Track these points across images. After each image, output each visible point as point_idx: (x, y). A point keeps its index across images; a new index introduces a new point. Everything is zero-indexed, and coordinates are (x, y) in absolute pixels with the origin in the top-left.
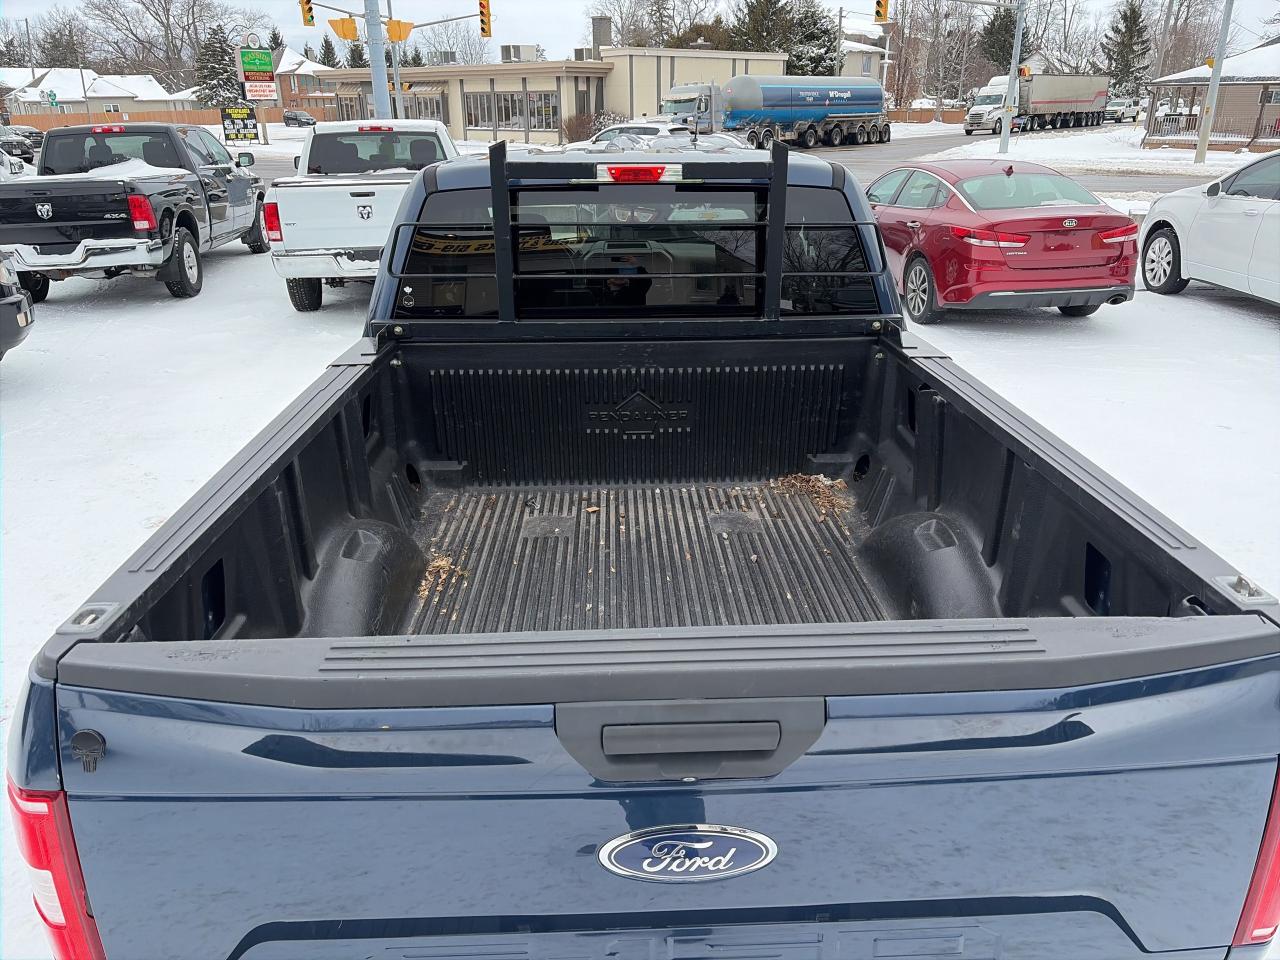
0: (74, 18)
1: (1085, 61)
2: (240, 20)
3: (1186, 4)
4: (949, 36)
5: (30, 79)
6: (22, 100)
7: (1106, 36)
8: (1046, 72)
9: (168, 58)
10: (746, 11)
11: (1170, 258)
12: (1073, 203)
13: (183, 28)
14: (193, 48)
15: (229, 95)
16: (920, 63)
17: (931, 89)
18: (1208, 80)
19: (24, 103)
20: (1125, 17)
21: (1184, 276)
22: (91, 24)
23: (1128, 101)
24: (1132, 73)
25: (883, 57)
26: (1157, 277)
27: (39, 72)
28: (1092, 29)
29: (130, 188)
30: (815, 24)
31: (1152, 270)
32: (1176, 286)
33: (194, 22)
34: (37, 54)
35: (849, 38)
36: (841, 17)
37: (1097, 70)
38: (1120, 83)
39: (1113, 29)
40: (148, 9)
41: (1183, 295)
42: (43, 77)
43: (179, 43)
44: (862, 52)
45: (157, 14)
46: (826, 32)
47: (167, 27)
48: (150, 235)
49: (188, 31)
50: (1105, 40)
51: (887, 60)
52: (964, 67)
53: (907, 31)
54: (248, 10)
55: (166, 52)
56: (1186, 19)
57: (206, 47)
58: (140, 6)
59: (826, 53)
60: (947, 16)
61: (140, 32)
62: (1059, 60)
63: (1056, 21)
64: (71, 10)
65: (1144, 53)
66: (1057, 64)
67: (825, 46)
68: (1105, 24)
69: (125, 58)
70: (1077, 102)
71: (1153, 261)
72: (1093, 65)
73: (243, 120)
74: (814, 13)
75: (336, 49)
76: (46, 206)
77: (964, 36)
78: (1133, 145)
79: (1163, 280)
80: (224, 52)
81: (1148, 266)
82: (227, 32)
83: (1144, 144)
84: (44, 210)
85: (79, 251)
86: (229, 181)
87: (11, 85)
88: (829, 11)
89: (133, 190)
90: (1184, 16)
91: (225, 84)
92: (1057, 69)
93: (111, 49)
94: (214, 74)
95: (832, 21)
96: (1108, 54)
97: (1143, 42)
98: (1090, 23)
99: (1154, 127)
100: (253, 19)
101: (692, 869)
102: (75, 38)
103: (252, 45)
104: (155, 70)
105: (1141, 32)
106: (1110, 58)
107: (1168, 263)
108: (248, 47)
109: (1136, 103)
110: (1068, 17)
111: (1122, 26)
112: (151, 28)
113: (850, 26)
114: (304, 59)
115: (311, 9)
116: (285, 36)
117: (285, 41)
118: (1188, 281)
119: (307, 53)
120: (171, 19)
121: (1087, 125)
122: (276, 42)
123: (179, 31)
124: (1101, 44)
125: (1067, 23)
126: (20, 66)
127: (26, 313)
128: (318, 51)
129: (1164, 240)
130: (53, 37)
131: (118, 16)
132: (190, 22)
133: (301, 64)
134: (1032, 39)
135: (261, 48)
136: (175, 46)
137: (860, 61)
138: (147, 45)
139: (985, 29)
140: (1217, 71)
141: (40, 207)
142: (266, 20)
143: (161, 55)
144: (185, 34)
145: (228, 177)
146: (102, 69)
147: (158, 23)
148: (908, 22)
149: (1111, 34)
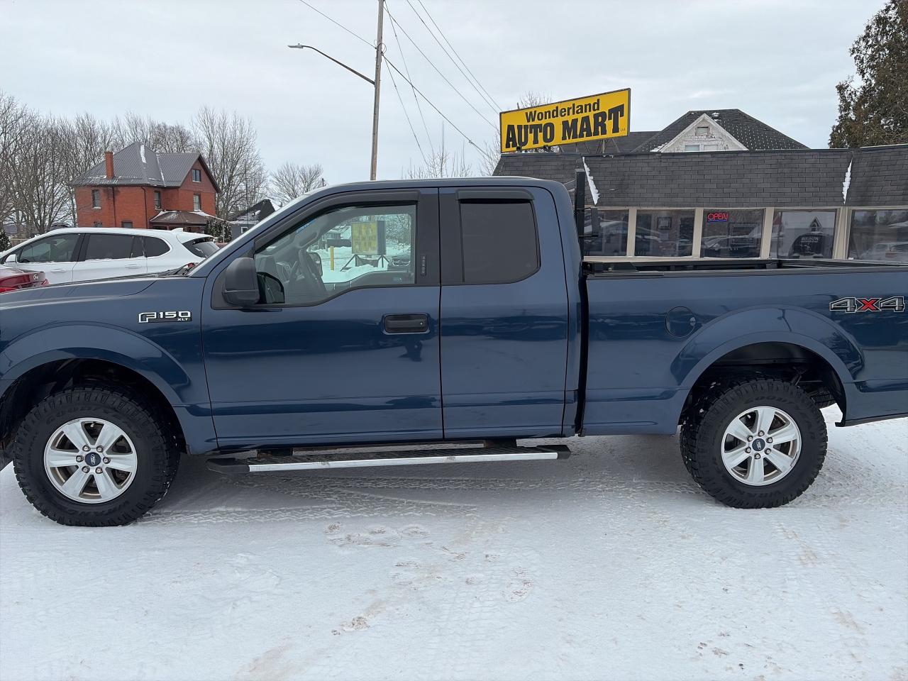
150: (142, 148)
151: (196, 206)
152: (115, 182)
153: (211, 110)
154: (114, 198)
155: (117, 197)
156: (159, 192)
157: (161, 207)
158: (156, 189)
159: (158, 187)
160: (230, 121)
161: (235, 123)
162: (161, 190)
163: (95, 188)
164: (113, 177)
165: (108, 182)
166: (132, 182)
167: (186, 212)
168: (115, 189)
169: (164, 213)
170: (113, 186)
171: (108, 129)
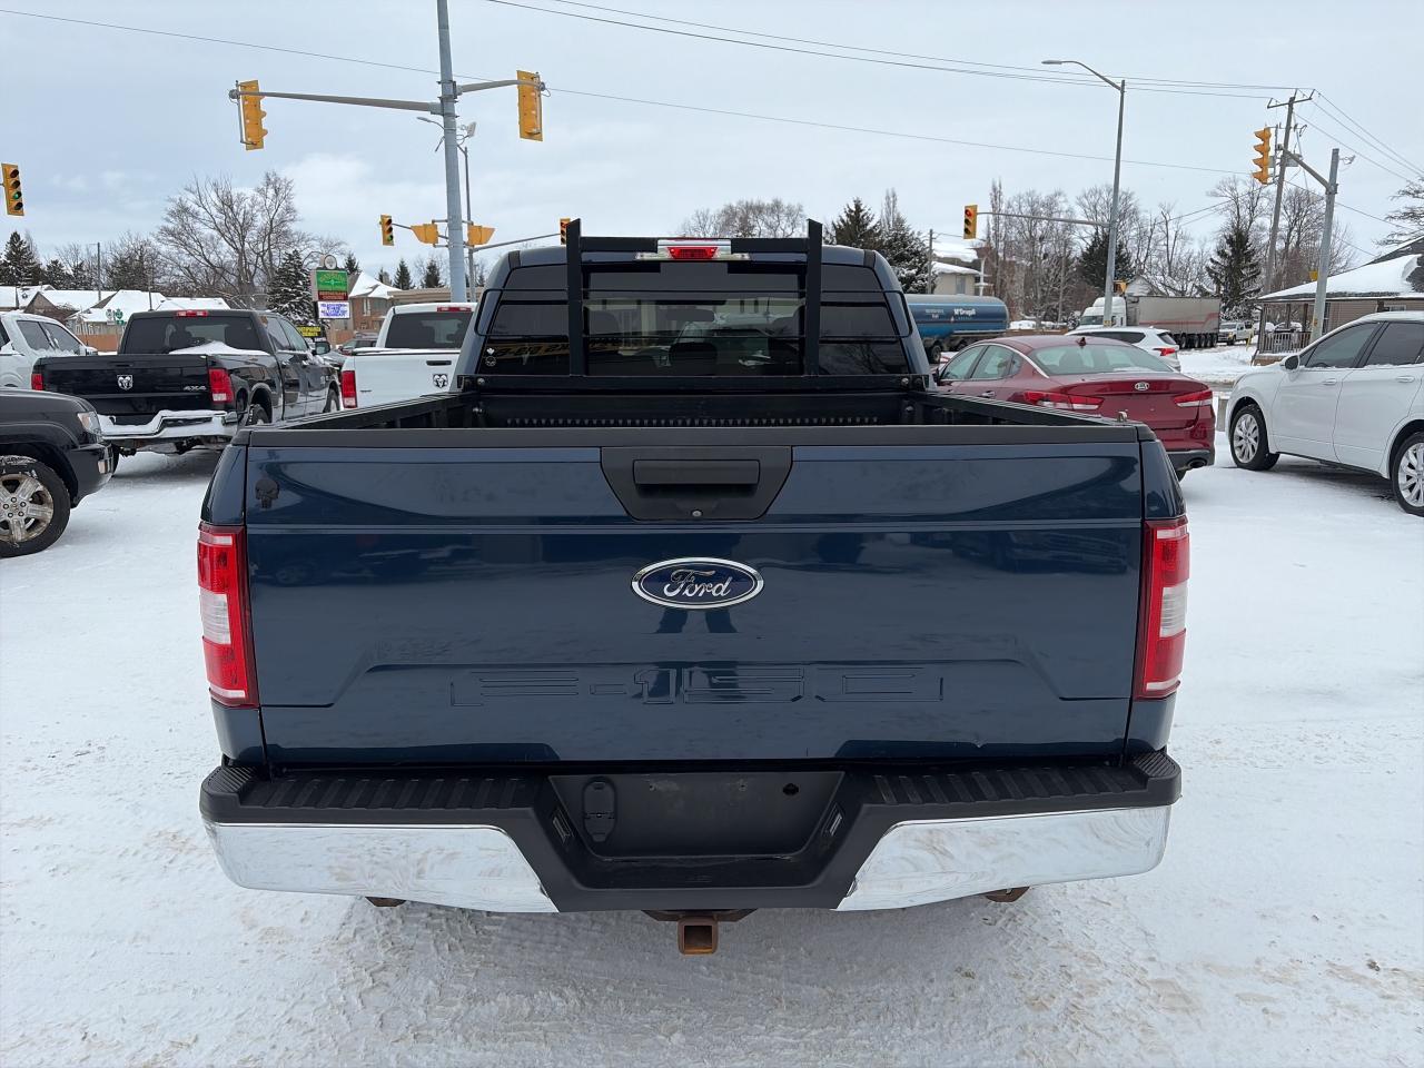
0: (147, 243)
1: (1190, 284)
2: (317, 247)
3: (1296, 229)
4: (1045, 258)
5: (96, 301)
6: (86, 320)
7: (1212, 260)
8: (1150, 294)
9: (240, 283)
10: (834, 233)
11: (1256, 433)
12: (1146, 370)
13: (258, 254)
14: (266, 273)
15: (299, 318)
16: (1017, 284)
17: (1029, 310)
18: (1313, 295)
19: (88, 323)
20: (1230, 241)
21: (1272, 450)
22: (163, 249)
23: (1239, 323)
24: (1243, 296)
25: (977, 279)
26: (1246, 454)
27: (105, 295)
28: (1196, 254)
29: (212, 362)
30: (905, 246)
31: (1241, 447)
32: (1264, 462)
33: (269, 249)
34: (104, 279)
35: (941, 260)
36: (931, 239)
37: (1205, 294)
38: (1230, 306)
39: (1219, 253)
40: (223, 235)
41: (1274, 471)
42: (110, 298)
43: (252, 268)
44: (955, 274)
45: (232, 240)
46: (916, 253)
47: (241, 253)
48: (227, 407)
49: (262, 257)
50: (1211, 265)
51: (982, 283)
52: (1062, 289)
53: (1001, 254)
54: (325, 237)
55: (239, 277)
56: (1298, 243)
57: (281, 272)
58: (215, 233)
59: (917, 273)
60: (1041, 239)
61: (213, 258)
62: (1163, 284)
63: (1158, 248)
64: (144, 237)
65: (1255, 276)
66: (1161, 288)
67: (915, 267)
68: (1211, 248)
69: (195, 282)
70: (1187, 323)
71: (1241, 438)
72: (1200, 289)
73: (313, 338)
74: (903, 236)
75: (411, 275)
76: (128, 378)
77: (1063, 261)
78: (1243, 362)
79: (1252, 456)
80: (299, 277)
81: (1236, 444)
82: (303, 257)
83: (1256, 360)
84: (125, 381)
85: (156, 421)
86: (305, 367)
87: (76, 307)
88: (919, 233)
89: (214, 363)
90: (1295, 240)
91: (297, 307)
92: (1161, 293)
93: (181, 273)
94: (287, 297)
95: (922, 244)
96: (1216, 278)
97: (1252, 266)
98: (1195, 248)
99: (1265, 345)
100: (329, 245)
101: (700, 595)
102: (145, 263)
103: (328, 266)
104: (225, 294)
105: (1248, 256)
106: (1217, 282)
107: (1256, 439)
108: (325, 268)
109: (1248, 326)
110: (1171, 242)
111: (1228, 251)
112: (225, 253)
113: (941, 249)
114: (379, 283)
115: (391, 229)
116: (361, 263)
117: (360, 267)
118: (1277, 455)
119: (383, 278)
120: (246, 245)
121: (1200, 347)
122: (352, 267)
123: (254, 257)
124: (1208, 268)
125: (1170, 249)
126: (86, 289)
127: (106, 462)
128: (393, 275)
129: (1249, 417)
130: (122, 261)
131: (191, 241)
132: (266, 248)
133: (374, 288)
134: (1133, 265)
135: (337, 268)
136: (248, 271)
137: (953, 283)
138: (219, 270)
139: (1084, 254)
140: (1322, 285)
141: (121, 378)
142: (342, 246)
143: (233, 280)
144: (260, 259)
145: (304, 363)
146: (170, 292)
147: (232, 250)
148: (1001, 245)
149: (1217, 258)
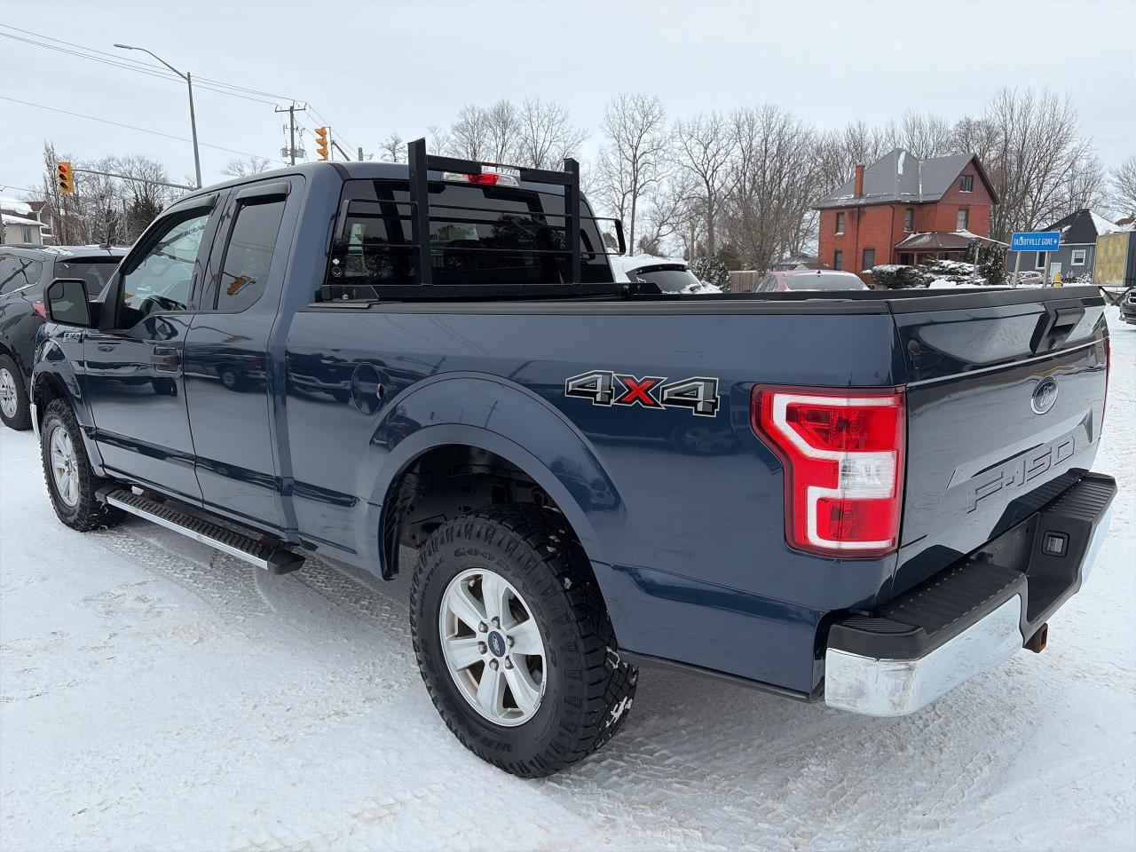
44: (20, 224)
137: (19, 232)
150: (902, 156)
151: (960, 224)
152: (862, 201)
153: (1013, 91)
154: (858, 220)
155: (862, 220)
156: (912, 210)
157: (913, 228)
158: (909, 206)
159: (911, 203)
160: (1037, 102)
161: (1043, 103)
162: (915, 207)
163: (839, 211)
164: (861, 195)
165: (854, 202)
166: (881, 200)
167: (943, 234)
168: (861, 210)
169: (915, 236)
170: (859, 207)
171: (881, 137)
